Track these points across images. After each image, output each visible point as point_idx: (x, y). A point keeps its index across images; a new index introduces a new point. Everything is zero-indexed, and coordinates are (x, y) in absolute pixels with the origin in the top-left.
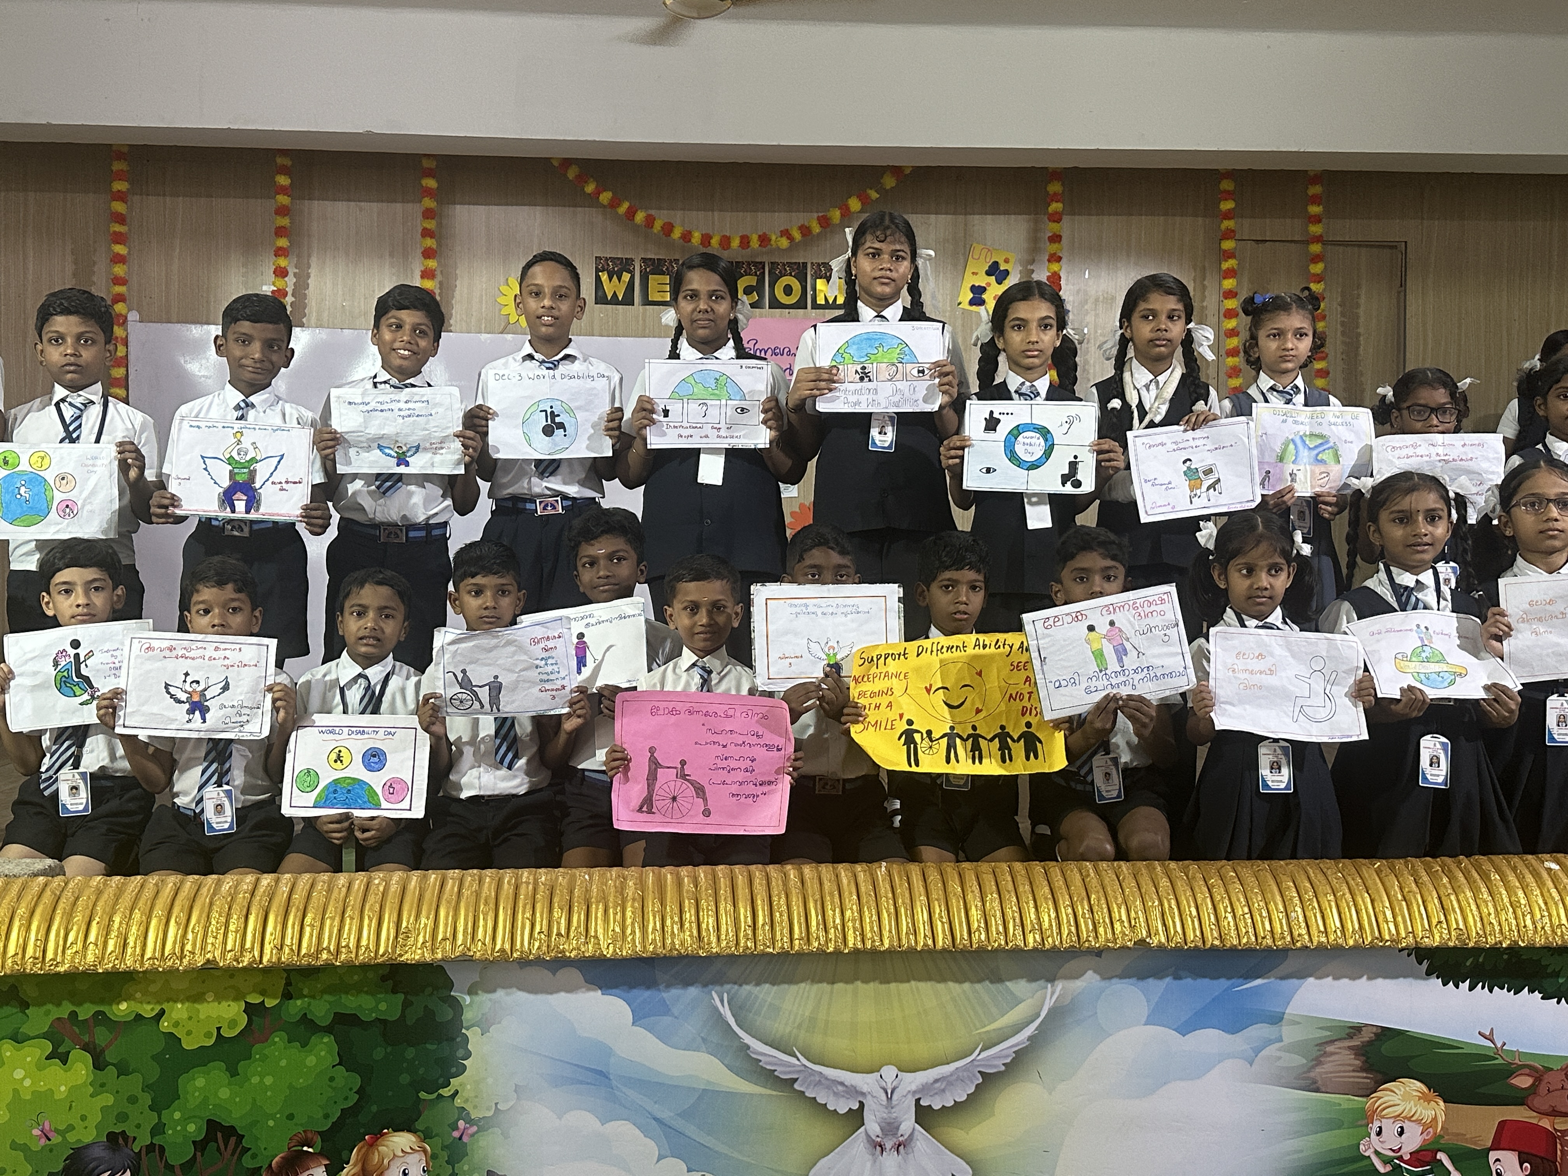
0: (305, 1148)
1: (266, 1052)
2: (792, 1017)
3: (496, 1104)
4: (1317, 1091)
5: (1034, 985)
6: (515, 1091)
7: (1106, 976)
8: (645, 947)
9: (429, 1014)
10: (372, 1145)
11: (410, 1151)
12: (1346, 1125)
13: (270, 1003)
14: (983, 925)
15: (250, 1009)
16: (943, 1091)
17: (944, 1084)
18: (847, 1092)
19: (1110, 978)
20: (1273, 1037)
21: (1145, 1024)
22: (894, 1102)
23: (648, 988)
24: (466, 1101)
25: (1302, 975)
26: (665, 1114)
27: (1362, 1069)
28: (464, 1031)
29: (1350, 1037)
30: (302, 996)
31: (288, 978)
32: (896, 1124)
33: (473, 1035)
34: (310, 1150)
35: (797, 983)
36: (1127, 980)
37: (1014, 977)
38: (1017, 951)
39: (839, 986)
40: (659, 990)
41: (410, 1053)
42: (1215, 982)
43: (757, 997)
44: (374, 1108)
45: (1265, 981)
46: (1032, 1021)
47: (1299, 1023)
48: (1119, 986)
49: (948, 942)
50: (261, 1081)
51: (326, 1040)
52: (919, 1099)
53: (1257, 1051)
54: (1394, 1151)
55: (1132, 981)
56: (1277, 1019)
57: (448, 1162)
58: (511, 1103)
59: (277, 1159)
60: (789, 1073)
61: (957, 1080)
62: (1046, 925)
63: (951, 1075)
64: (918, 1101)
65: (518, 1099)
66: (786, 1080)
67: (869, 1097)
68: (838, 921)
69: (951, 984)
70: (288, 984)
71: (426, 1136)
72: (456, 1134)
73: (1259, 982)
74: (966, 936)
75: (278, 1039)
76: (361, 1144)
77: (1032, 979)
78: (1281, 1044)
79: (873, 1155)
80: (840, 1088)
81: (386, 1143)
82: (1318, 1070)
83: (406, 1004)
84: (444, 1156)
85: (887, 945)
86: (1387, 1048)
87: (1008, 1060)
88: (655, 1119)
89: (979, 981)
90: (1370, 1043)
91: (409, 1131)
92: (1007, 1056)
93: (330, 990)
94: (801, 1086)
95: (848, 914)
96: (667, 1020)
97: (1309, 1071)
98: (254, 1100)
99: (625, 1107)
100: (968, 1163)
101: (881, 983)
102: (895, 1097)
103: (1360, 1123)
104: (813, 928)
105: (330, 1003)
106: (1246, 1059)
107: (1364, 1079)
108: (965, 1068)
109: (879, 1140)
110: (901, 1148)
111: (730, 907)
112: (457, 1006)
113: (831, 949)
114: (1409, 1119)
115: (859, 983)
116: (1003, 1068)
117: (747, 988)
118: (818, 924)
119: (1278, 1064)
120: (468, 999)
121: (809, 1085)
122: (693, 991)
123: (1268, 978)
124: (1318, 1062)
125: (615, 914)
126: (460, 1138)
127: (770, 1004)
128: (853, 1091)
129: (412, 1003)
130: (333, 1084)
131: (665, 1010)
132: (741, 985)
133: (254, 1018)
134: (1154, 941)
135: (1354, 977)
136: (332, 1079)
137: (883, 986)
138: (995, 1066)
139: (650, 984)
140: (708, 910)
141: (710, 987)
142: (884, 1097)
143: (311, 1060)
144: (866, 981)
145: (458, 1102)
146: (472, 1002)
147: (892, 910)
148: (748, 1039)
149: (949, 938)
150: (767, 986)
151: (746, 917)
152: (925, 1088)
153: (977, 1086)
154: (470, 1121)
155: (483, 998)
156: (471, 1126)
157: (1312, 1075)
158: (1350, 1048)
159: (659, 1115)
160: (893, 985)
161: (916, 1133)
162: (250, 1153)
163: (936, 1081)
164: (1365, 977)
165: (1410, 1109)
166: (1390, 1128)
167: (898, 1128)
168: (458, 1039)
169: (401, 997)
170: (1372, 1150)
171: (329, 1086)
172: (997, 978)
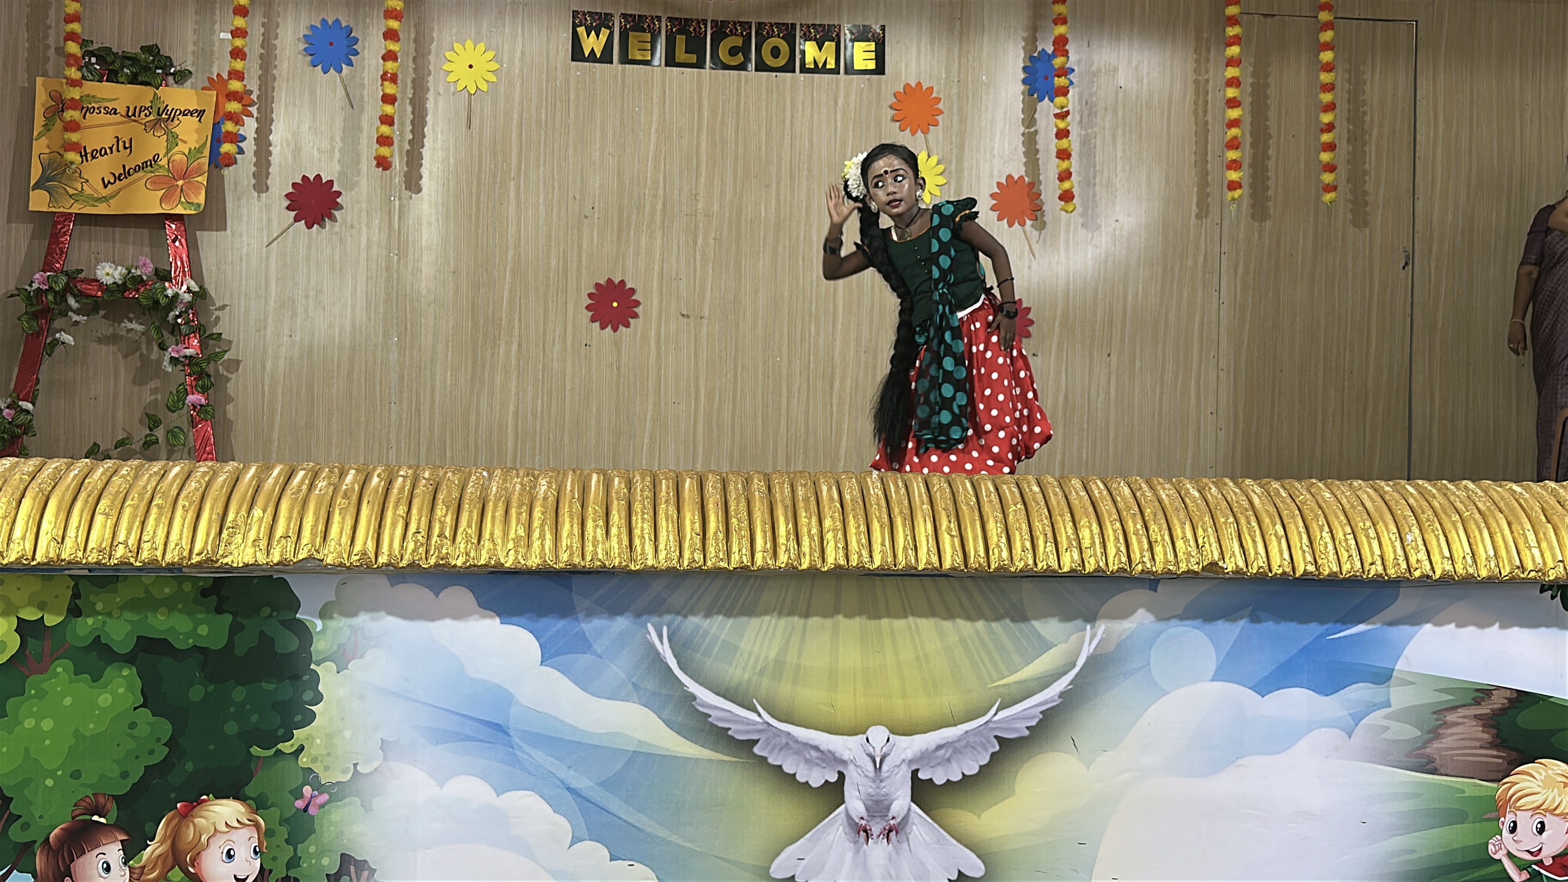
0: (96, 818)
1: (44, 686)
2: (752, 660)
3: (355, 765)
4: (1434, 772)
5: (1069, 626)
6: (382, 748)
7: (1163, 617)
8: (557, 557)
9: (266, 642)
10: (186, 816)
11: (236, 825)
12: (1471, 818)
13: (51, 620)
14: (1004, 540)
15: (23, 628)
16: (948, 760)
17: (950, 751)
18: (823, 760)
19: (1168, 619)
20: (1377, 701)
21: (1212, 680)
22: (884, 774)
23: (563, 616)
24: (315, 760)
25: (1416, 619)
26: (582, 783)
27: (1492, 745)
28: (313, 666)
29: (1477, 702)
30: (94, 613)
31: (76, 588)
32: (887, 803)
33: (325, 673)
34: (103, 820)
35: (759, 615)
36: (1189, 622)
37: (1042, 615)
38: (1051, 576)
39: (814, 621)
40: (577, 619)
41: (239, 694)
42: (1305, 627)
43: (706, 633)
44: (190, 766)
45: (1369, 627)
46: (1065, 673)
47: (1415, 683)
48: (1181, 629)
49: (959, 560)
50: (38, 724)
51: (125, 672)
52: (917, 770)
53: (1357, 719)
54: (1531, 853)
55: (1196, 623)
56: (1383, 677)
57: (287, 842)
58: (375, 764)
59: (56, 831)
60: (748, 732)
61: (966, 747)
62: (1086, 543)
63: (959, 740)
64: (915, 773)
65: (385, 758)
66: (743, 741)
67: (851, 767)
68: (814, 531)
69: (961, 622)
70: (76, 595)
71: (259, 805)
72: (300, 804)
73: (1361, 628)
74: (982, 553)
75: (61, 668)
76: (173, 812)
77: (1067, 617)
78: (1389, 710)
79: (856, 842)
80: (814, 754)
81: (204, 813)
82: (1436, 745)
83: (235, 629)
84: (283, 832)
85: (877, 562)
86: (1526, 719)
87: (1033, 723)
88: (569, 789)
89: (998, 619)
90: (1503, 711)
91: (236, 798)
92: (1033, 717)
93: (132, 605)
94: (763, 749)
95: (827, 523)
96: (586, 659)
97: (1423, 747)
98: (27, 750)
99: (530, 773)
100: (979, 856)
101: (869, 618)
102: (885, 767)
103: (1488, 816)
104: (782, 540)
105: (131, 622)
106: (1344, 730)
107: (1493, 757)
108: (977, 731)
109: (863, 822)
110: (893, 833)
111: (672, 510)
112: (303, 632)
113: (805, 566)
114: (1552, 812)
115: (840, 617)
116: (1027, 733)
117: (693, 620)
118: (788, 533)
119: (1385, 736)
120: (319, 624)
121: (773, 749)
122: (622, 623)
123: (1373, 623)
124: (1435, 733)
125: (519, 514)
126: (306, 810)
127: (724, 641)
128: (830, 758)
129: (243, 628)
130: (135, 732)
131: (582, 645)
132: (685, 616)
133: (30, 640)
134: (1230, 566)
135: (1482, 625)
136: (133, 725)
137: (873, 622)
138: (1016, 730)
139: (566, 611)
140: (643, 513)
141: (644, 618)
142: (871, 767)
143: (105, 699)
144: (849, 616)
145: (304, 760)
146: (324, 628)
147: (886, 519)
148: (693, 687)
149: (960, 554)
150: (721, 617)
151: (693, 523)
152: (925, 757)
153: (993, 754)
154: (319, 787)
155: (340, 623)
156: (321, 793)
157: (1428, 750)
158: (1476, 717)
159: (575, 784)
160: (885, 622)
161: (912, 815)
162: (20, 821)
163: (939, 747)
164: (1497, 625)
165: (1554, 798)
166: (1527, 823)
167: (888, 808)
168: (306, 678)
169: (228, 618)
170: (1505, 852)
171: (130, 735)
172: (1020, 616)
